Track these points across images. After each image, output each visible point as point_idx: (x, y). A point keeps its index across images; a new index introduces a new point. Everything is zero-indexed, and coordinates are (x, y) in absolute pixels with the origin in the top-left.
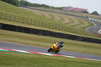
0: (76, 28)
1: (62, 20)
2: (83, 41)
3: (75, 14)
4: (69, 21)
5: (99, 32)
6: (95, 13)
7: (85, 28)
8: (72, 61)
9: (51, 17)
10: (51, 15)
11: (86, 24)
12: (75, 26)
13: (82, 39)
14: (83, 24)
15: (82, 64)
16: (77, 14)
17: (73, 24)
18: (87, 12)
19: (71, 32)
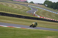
0: (21, 11)
1: (13, 7)
2: (25, 18)
3: (20, 3)
4: (17, 7)
5: (34, 13)
6: (32, 2)
7: (26, 11)
8: (19, 30)
9: (6, 5)
10: (6, 4)
11: (27, 9)
12: (20, 10)
13: (24, 17)
14: (25, 9)
15: (24, 31)
16: (21, 3)
17: (19, 9)
18: (27, 2)
19: (18, 13)
